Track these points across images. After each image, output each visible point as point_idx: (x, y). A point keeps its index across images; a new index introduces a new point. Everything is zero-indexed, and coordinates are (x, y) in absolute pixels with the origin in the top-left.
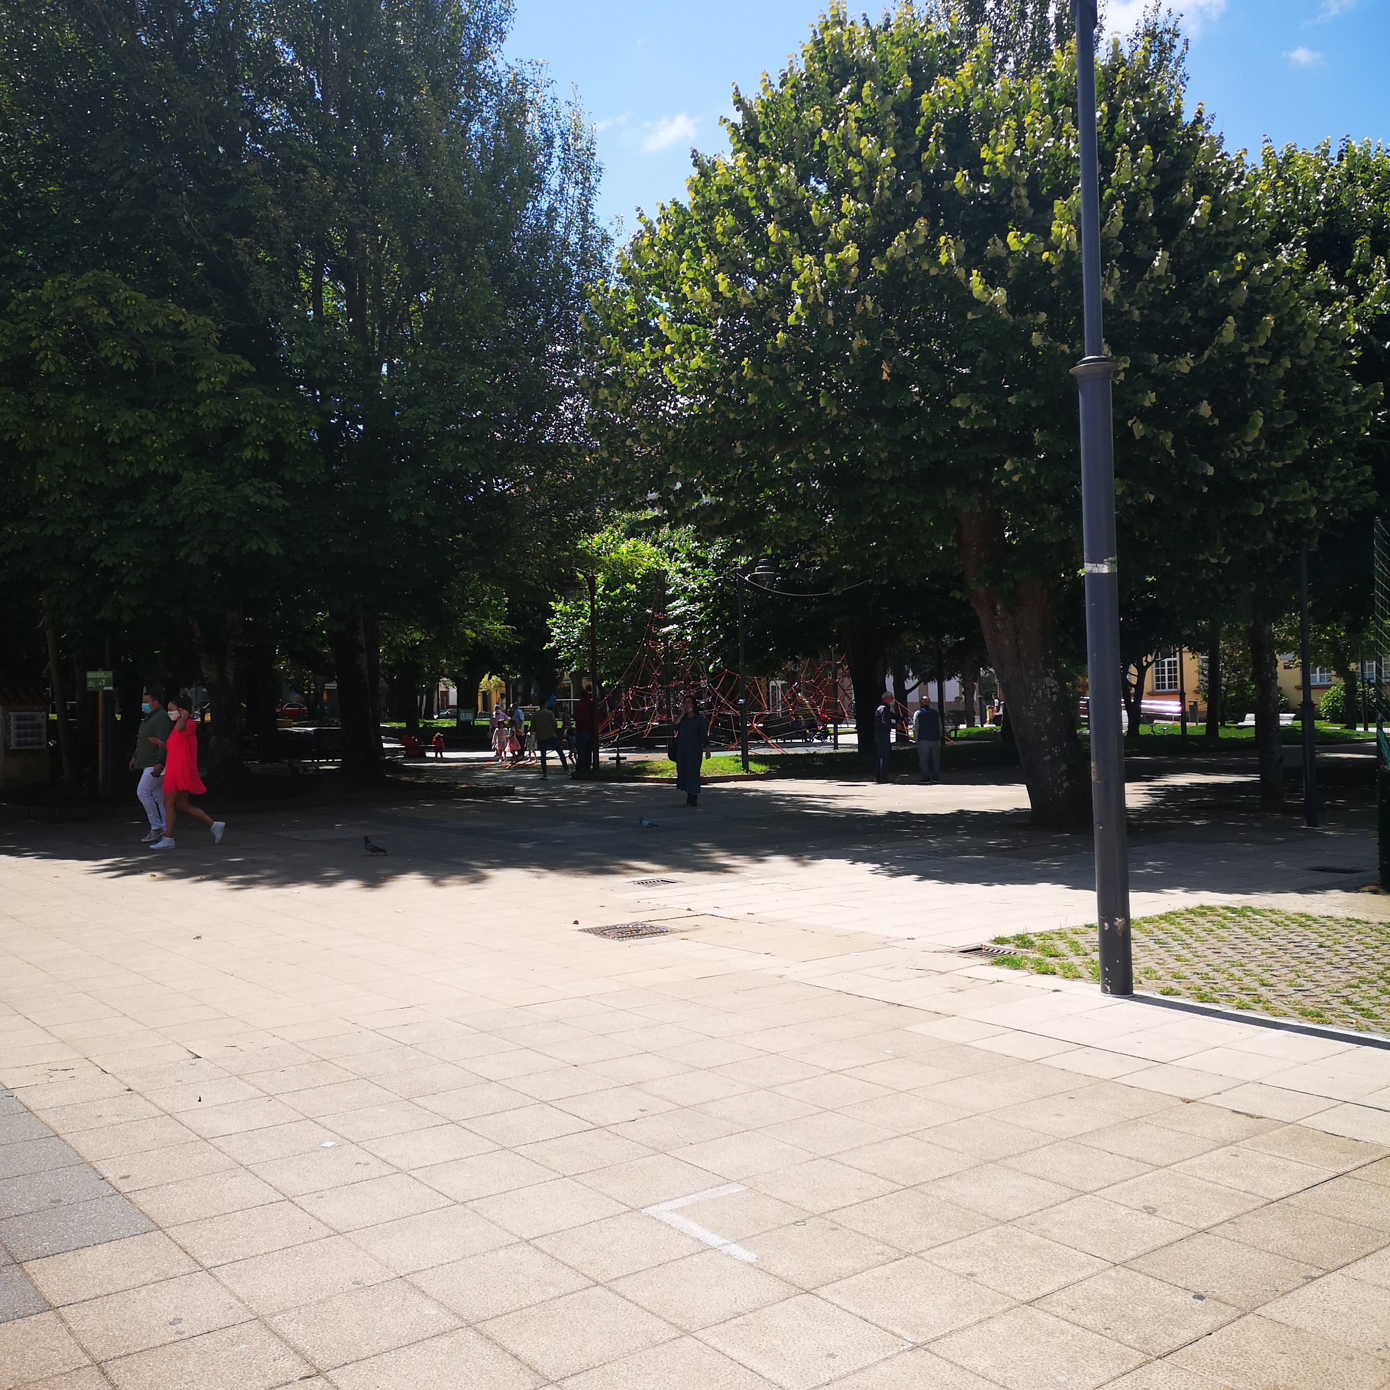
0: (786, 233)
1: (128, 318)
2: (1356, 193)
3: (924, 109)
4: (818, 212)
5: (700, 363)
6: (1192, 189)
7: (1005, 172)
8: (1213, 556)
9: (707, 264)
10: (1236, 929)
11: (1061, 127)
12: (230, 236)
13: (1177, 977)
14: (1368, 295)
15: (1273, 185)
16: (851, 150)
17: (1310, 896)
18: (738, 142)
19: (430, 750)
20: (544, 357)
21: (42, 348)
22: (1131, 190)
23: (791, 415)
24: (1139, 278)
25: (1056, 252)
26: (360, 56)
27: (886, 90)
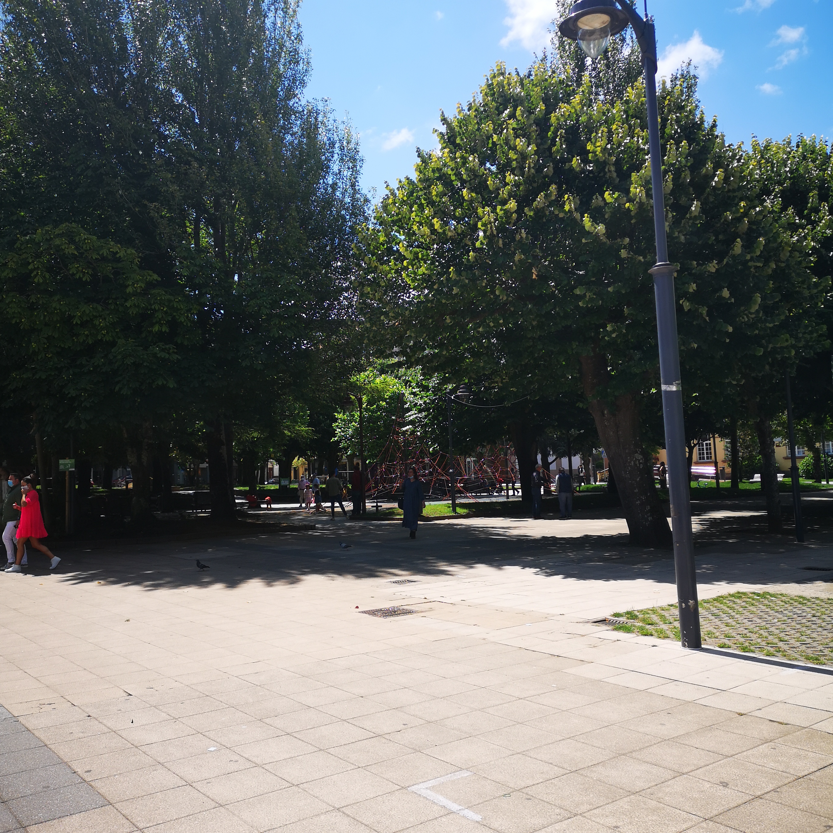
0: (474, 195)
1: (86, 251)
2: (808, 166)
3: (553, 122)
4: (492, 182)
5: (424, 270)
6: (712, 165)
7: (602, 157)
8: (734, 380)
9: (427, 213)
10: (761, 606)
11: (634, 131)
12: (146, 202)
13: (727, 636)
14: (818, 225)
15: (759, 162)
16: (510, 146)
17: (804, 585)
18: (444, 143)
19: (263, 503)
20: (331, 269)
21: (35, 269)
22: (677, 166)
23: (478, 301)
24: (683, 217)
25: (633, 203)
26: (222, 98)
27: (530, 112)
